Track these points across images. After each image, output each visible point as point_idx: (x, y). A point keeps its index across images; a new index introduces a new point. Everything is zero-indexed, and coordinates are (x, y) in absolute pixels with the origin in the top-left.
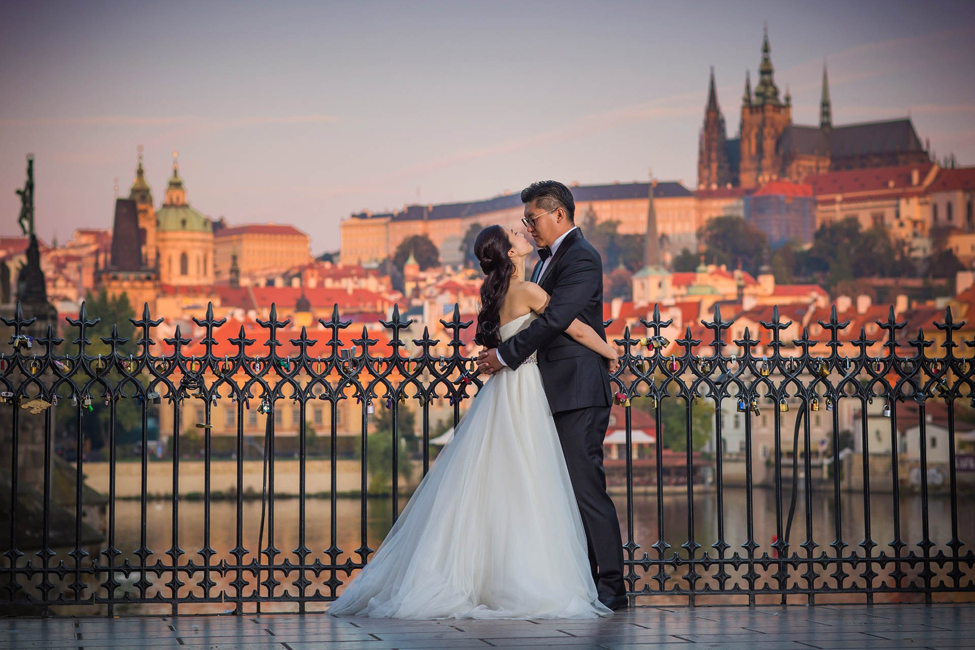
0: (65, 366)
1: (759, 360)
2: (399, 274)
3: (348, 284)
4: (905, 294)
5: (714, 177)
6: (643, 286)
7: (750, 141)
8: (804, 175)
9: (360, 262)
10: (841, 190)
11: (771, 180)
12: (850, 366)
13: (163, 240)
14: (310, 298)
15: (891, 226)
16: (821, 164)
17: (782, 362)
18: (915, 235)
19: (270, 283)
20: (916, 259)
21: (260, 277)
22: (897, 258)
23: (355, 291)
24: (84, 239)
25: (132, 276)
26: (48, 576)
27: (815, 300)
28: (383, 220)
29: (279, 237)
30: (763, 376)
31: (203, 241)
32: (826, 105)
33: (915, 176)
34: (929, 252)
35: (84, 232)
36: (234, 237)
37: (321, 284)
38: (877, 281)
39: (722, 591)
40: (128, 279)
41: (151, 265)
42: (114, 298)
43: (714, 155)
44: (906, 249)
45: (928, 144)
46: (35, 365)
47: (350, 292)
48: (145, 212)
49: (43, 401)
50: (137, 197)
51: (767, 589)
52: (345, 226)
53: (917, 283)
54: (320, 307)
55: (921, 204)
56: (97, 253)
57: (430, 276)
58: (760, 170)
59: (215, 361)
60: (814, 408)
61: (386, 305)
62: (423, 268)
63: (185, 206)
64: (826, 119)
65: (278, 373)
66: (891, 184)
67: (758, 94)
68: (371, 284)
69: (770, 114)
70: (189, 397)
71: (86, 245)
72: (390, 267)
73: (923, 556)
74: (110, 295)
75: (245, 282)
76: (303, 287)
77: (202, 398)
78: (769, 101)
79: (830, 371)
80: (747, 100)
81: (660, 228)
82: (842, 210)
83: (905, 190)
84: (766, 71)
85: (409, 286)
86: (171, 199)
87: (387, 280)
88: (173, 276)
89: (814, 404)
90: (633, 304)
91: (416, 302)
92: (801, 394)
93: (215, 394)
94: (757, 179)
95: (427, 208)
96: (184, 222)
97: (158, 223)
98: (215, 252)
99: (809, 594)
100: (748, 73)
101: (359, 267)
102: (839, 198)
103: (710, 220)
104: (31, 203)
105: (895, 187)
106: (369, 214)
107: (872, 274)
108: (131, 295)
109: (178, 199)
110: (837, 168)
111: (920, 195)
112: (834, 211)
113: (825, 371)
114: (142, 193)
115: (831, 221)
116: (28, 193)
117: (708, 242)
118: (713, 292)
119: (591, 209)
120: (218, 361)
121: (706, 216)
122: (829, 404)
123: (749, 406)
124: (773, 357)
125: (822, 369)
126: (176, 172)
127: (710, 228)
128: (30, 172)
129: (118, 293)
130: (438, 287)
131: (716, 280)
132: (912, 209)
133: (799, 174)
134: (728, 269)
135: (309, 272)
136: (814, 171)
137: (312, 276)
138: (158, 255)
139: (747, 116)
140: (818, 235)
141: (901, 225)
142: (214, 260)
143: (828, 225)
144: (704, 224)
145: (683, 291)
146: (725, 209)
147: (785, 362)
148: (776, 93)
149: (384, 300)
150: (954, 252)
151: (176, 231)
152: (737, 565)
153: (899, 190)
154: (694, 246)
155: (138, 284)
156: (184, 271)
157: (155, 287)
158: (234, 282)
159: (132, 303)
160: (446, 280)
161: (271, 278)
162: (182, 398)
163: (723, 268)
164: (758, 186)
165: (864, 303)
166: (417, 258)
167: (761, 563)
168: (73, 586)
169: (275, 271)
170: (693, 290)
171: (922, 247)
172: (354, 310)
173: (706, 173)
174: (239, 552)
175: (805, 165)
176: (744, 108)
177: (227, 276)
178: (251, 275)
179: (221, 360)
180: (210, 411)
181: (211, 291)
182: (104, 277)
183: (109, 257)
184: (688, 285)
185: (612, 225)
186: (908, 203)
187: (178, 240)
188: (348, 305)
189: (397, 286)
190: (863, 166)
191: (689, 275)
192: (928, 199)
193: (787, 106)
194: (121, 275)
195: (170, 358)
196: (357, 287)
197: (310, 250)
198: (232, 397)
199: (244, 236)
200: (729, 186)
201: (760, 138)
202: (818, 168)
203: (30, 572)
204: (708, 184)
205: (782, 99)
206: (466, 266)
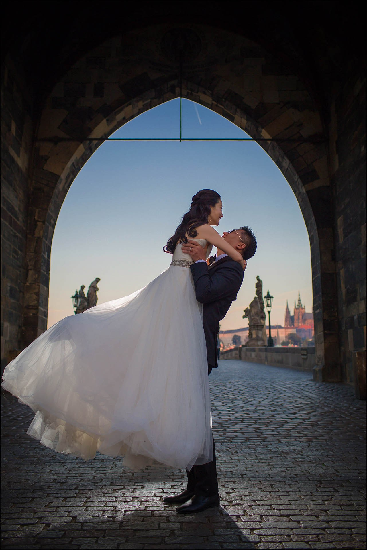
5: (288, 324)
7: (296, 316)
11: (301, 324)
43: (288, 319)
58: (299, 322)
67: (298, 306)
69: (300, 310)
78: (300, 307)
80: (295, 307)
81: (279, 335)
84: (299, 300)
94: (298, 324)
100: (295, 302)
103: (288, 334)
121: (287, 333)
127: (288, 336)
133: (308, 323)
139: (295, 311)
144: (287, 335)
146: (291, 331)
148: (302, 305)
164: (299, 326)
173: (286, 323)
175: (309, 321)
176: (294, 309)
200: (292, 326)
201: (298, 315)
204: (287, 326)
205: (303, 307)
206: (233, 344)
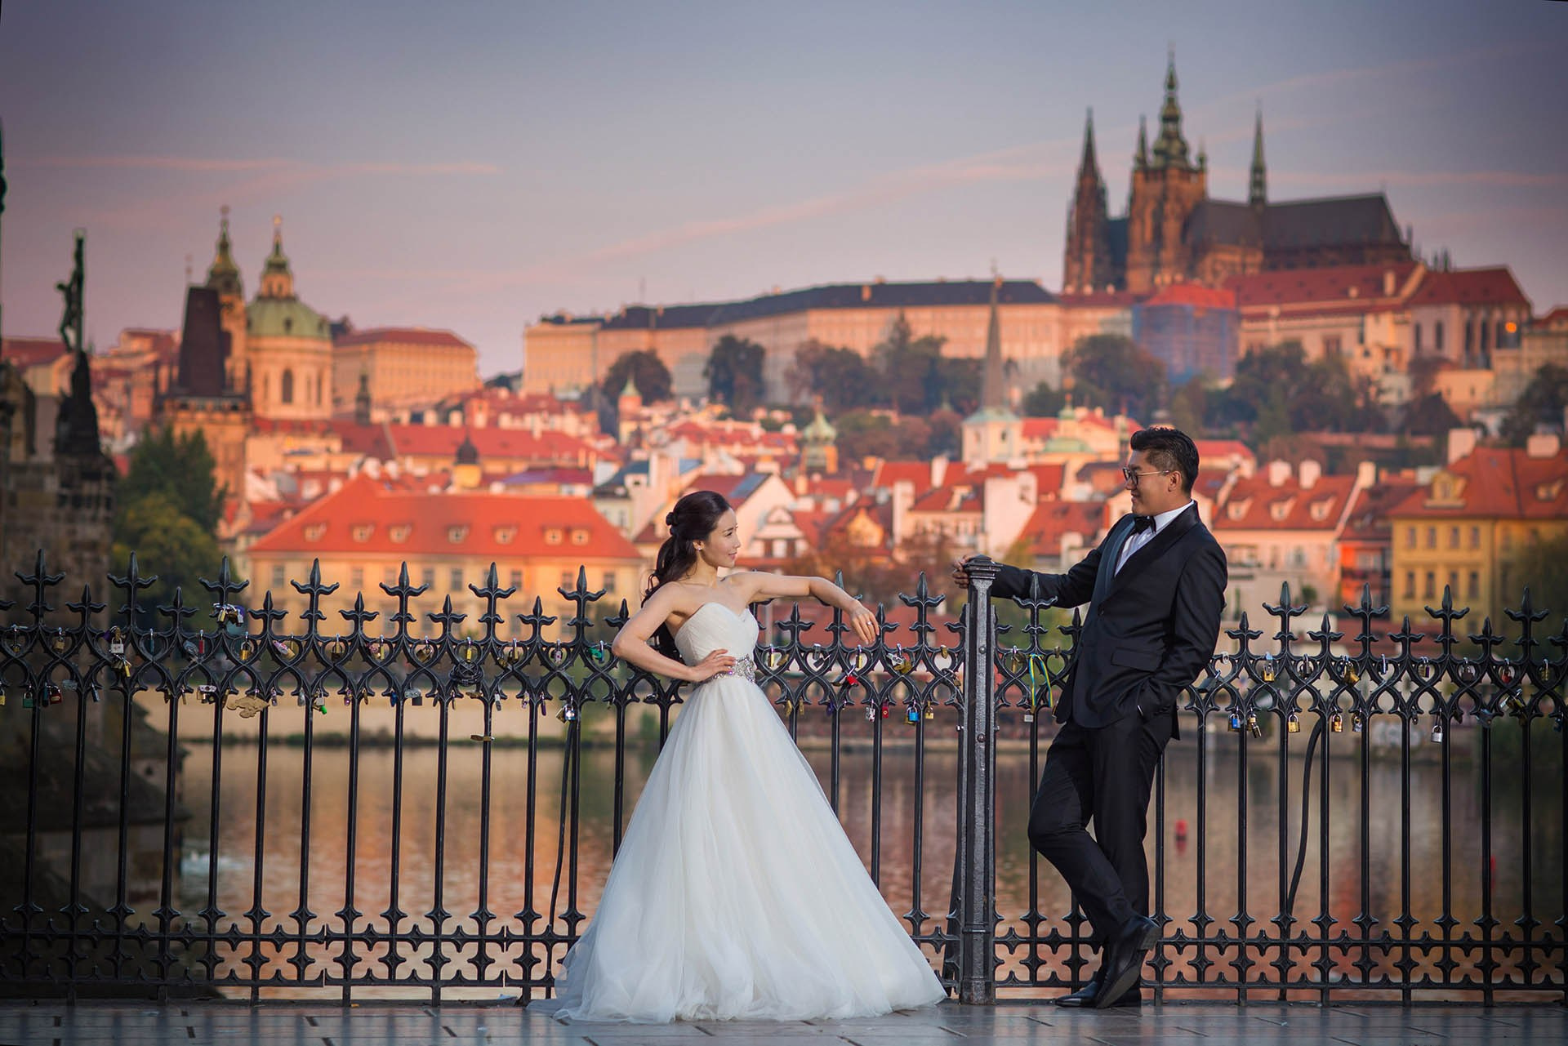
0: (289, 651)
1: (1261, 659)
2: (610, 410)
3: (535, 424)
4: (1370, 460)
5: (1088, 274)
6: (978, 437)
7: (1143, 222)
8: (1224, 275)
9: (552, 390)
10: (1278, 299)
11: (1173, 281)
12: (1387, 669)
13: (257, 350)
14: (476, 442)
15: (1350, 356)
16: (1249, 260)
17: (1293, 662)
18: (1387, 370)
19: (417, 418)
20: (1387, 406)
21: (403, 408)
22: (1359, 403)
23: (544, 433)
24: (136, 345)
25: (210, 404)
26: (259, 945)
27: (1238, 467)
28: (589, 328)
29: (431, 349)
30: (1266, 682)
31: (317, 352)
32: (1258, 171)
33: (1390, 282)
34: (1407, 396)
35: (134, 334)
36: (365, 348)
37: (493, 422)
38: (1328, 438)
39: (1201, 983)
40: (203, 409)
41: (239, 388)
42: (184, 436)
43: (1089, 242)
44: (1373, 391)
45: (1410, 233)
46: (246, 647)
47: (537, 434)
48: (230, 306)
49: (258, 699)
50: (219, 284)
51: (1263, 981)
52: (531, 335)
53: (1387, 442)
54: (494, 456)
55: (1397, 323)
56: (156, 365)
57: (658, 414)
58: (1157, 266)
59: (500, 646)
60: (1336, 728)
61: (592, 457)
62: (647, 401)
63: (291, 299)
64: (1257, 192)
65: (587, 665)
66: (1353, 292)
67: (1158, 152)
68: (570, 424)
69: (1174, 181)
70: (461, 696)
71: (137, 354)
72: (597, 398)
73: (1482, 939)
74: (177, 432)
75: (378, 416)
76: (467, 426)
77: (480, 698)
78: (1174, 162)
79: (1360, 677)
80: (1141, 160)
81: (1006, 350)
82: (1279, 329)
83: (1373, 302)
84: (1171, 117)
85: (626, 429)
86: (270, 287)
87: (592, 418)
88: (271, 406)
89: (1336, 723)
90: (964, 466)
91: (638, 455)
92: (1317, 707)
93: (498, 693)
94: (1152, 279)
95: (655, 311)
96: (288, 324)
97: (249, 324)
98: (334, 369)
99: (1322, 990)
100: (1143, 120)
101: (550, 397)
102: (1274, 310)
103: (1081, 340)
104: (79, 304)
105: (1360, 296)
106: (568, 318)
107: (1320, 428)
108: (210, 432)
109: (280, 288)
110: (1274, 267)
111: (1396, 309)
112: (1267, 331)
113: (1353, 676)
114: (225, 279)
115: (1261, 346)
116: (74, 289)
117: (1077, 373)
118: (1083, 449)
119: (902, 318)
120: (504, 647)
121: (1075, 333)
122: (1357, 722)
123: (1246, 724)
124: (1280, 655)
125: (1348, 673)
126: (277, 248)
127: (1080, 352)
128: (79, 256)
129: (191, 429)
130: (669, 431)
131: (1087, 430)
132: (1384, 331)
133: (1215, 273)
134: (1105, 414)
135: (475, 403)
136: (1238, 269)
137: (480, 409)
138: (249, 373)
139: (1141, 185)
140: (1242, 366)
141: (1367, 354)
142: (334, 380)
143: (1257, 351)
144: (1072, 346)
145: (1038, 445)
146: (1102, 323)
147: (1297, 663)
148: (1184, 151)
149: (589, 450)
150: (1445, 396)
151: (277, 336)
152: (1223, 947)
153: (1366, 302)
154: (1055, 376)
155: (218, 416)
156: (287, 397)
157: (244, 422)
158: (362, 416)
159: (210, 446)
160: (681, 420)
161: (417, 410)
162: (452, 698)
163: (1099, 412)
164: (1153, 291)
165: (1310, 473)
166: (639, 386)
167: (1256, 945)
168: (296, 961)
169: (423, 399)
170: (1052, 446)
171: (1396, 389)
172: (544, 464)
173: (1076, 268)
174: (528, 916)
175: (1226, 260)
176: (1136, 172)
177: (351, 406)
178: (387, 406)
179: (508, 645)
180: (490, 717)
181: (326, 429)
182: (167, 404)
183: (176, 372)
184: (1046, 437)
185: (934, 343)
186: (1377, 321)
187: (278, 350)
188: (535, 456)
189: (608, 427)
190: (1312, 264)
191: (1046, 422)
192: (1408, 315)
193: (1201, 171)
194: (193, 402)
195: (436, 640)
196: (548, 427)
197: (477, 369)
198: (522, 697)
199: (378, 346)
200: (1111, 289)
201: (1159, 218)
202: (1244, 266)
203: (235, 939)
204: (1080, 287)
205: (1193, 161)
206: (713, 400)
